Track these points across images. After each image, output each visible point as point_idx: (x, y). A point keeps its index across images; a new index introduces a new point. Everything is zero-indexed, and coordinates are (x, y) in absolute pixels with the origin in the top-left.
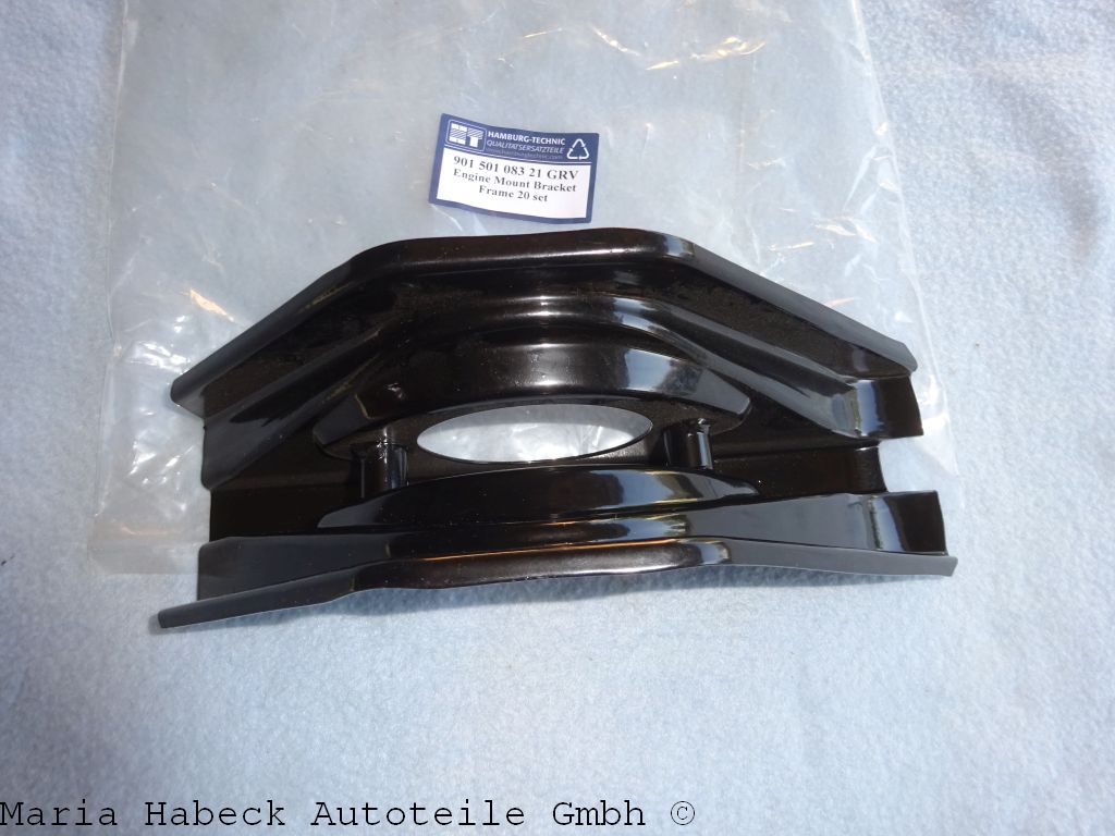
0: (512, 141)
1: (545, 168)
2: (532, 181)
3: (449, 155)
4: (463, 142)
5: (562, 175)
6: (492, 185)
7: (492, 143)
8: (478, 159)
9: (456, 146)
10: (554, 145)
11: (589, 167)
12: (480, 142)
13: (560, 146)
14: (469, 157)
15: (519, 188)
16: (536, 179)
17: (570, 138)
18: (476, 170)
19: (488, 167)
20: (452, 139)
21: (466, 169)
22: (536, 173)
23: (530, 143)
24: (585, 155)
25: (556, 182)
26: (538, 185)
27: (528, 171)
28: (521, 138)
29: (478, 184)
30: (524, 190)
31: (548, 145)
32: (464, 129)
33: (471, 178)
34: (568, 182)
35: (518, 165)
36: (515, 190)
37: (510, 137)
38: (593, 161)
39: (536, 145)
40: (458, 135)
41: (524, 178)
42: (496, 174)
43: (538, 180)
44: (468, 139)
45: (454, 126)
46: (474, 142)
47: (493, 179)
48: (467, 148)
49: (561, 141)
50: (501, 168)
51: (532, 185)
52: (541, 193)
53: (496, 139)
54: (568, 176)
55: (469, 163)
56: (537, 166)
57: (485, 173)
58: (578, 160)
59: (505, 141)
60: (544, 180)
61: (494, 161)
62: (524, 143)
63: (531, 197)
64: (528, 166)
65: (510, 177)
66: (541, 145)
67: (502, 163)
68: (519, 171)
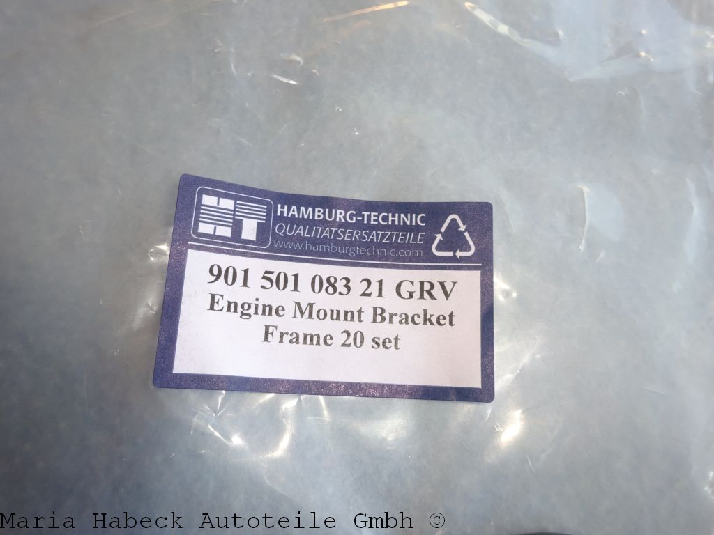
0: (324, 223)
1: (391, 276)
2: (367, 305)
3: (197, 263)
4: (226, 232)
5: (426, 291)
6: (291, 323)
7: (286, 229)
8: (258, 266)
9: (213, 243)
10: (405, 228)
11: (478, 273)
12: (262, 229)
13: (417, 229)
14: (240, 263)
15: (342, 325)
16: (375, 301)
17: (435, 212)
18: (254, 292)
19: (278, 281)
20: (204, 228)
21: (237, 293)
22: (374, 288)
23: (359, 225)
24: (468, 248)
25: (415, 306)
26: (379, 315)
27: (358, 287)
28: (340, 215)
29: (259, 321)
30: (353, 327)
31: (393, 227)
32: (228, 204)
33: (243, 310)
34: (437, 306)
35: (339, 272)
36: (334, 328)
37: (319, 214)
38: (484, 262)
39: (370, 228)
40: (217, 217)
41: (351, 302)
42: (297, 297)
43: (379, 302)
44: (237, 227)
45: (208, 200)
46: (249, 230)
47: (290, 309)
48: (235, 244)
49: (417, 219)
50: (304, 283)
51: (368, 315)
52: (385, 330)
53: (292, 221)
54: (437, 291)
55: (240, 276)
56: (375, 274)
57: (273, 297)
58: (454, 259)
59: (311, 223)
60: (391, 303)
61: (290, 268)
62: (345, 225)
63: (368, 341)
64: (356, 274)
65: (324, 301)
66: (378, 227)
67: (307, 271)
68: (340, 285)
